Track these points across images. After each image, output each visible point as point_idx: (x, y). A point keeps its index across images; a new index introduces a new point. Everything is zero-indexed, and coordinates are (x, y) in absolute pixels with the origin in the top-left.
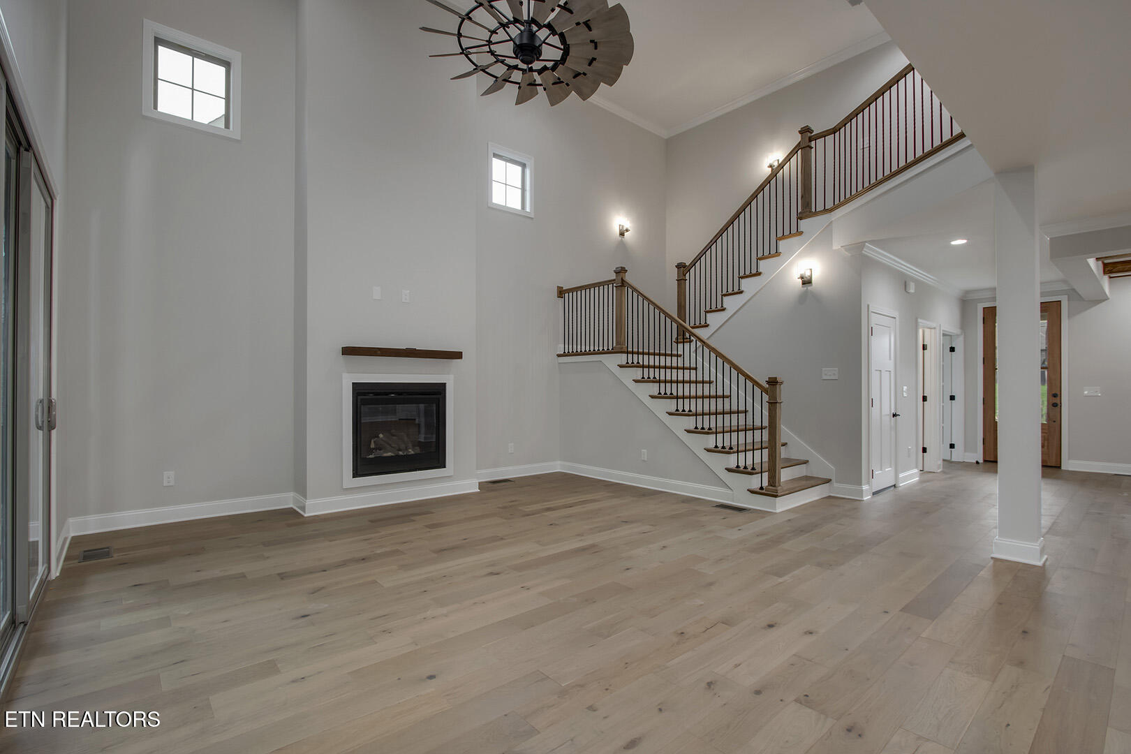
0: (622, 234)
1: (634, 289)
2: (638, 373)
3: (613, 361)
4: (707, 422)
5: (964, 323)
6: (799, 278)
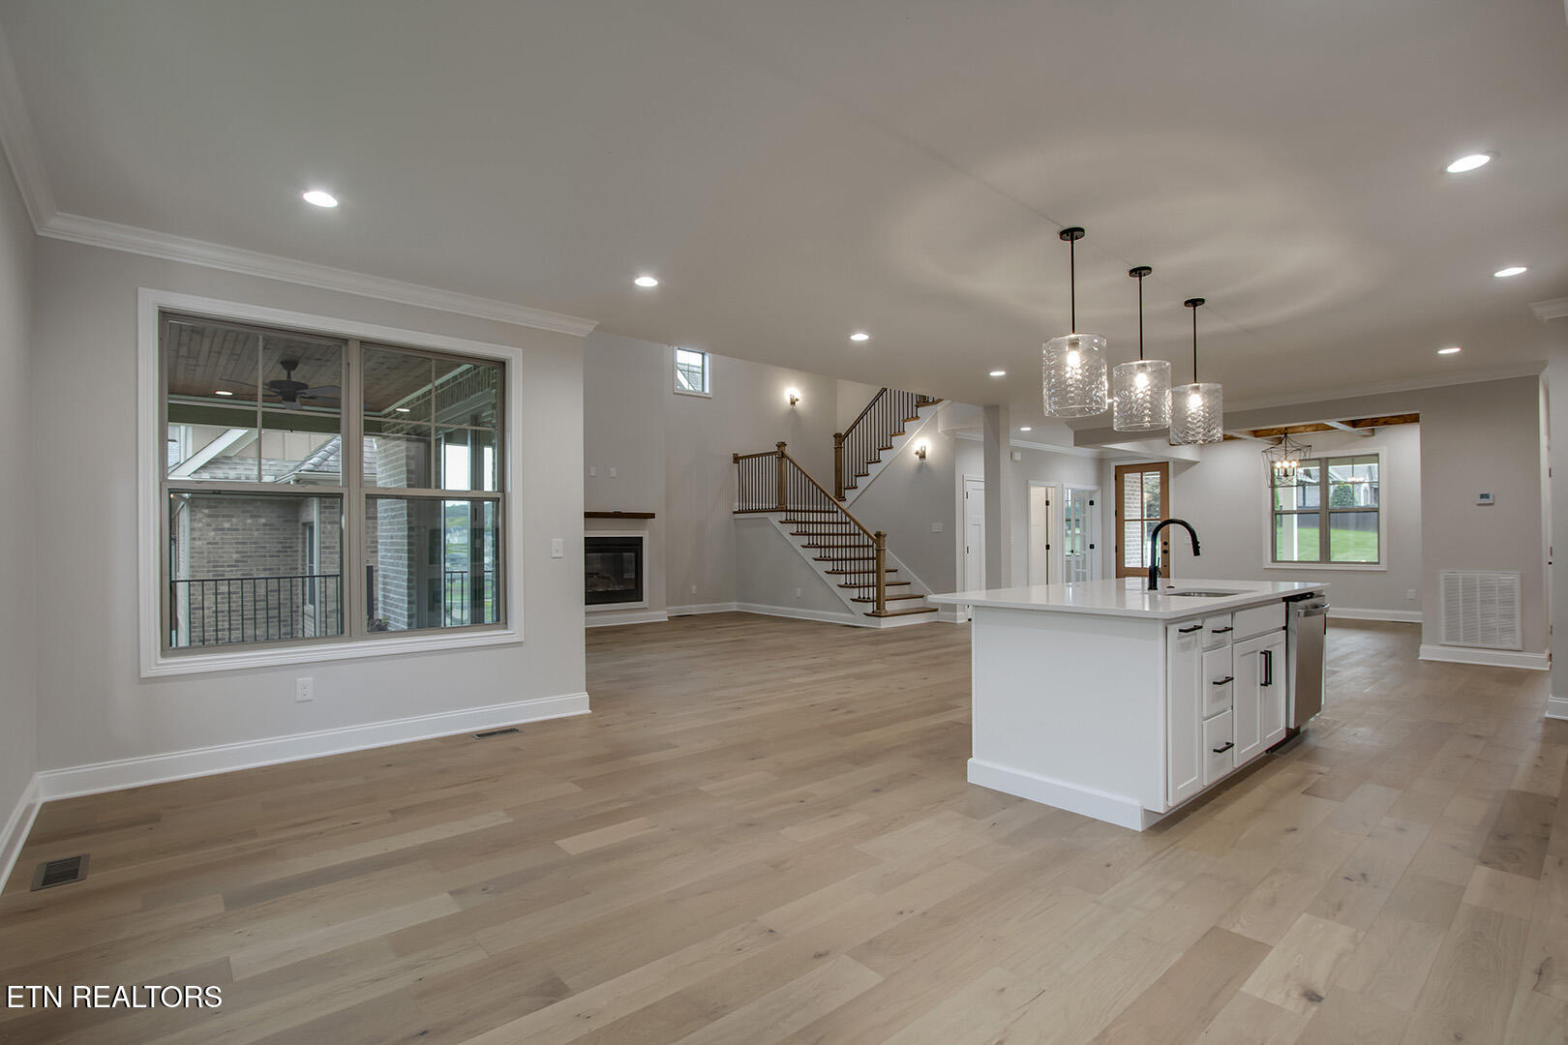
0: (793, 403)
1: (791, 461)
2: (794, 528)
3: (774, 518)
4: (840, 566)
5: (1100, 480)
6: (917, 453)
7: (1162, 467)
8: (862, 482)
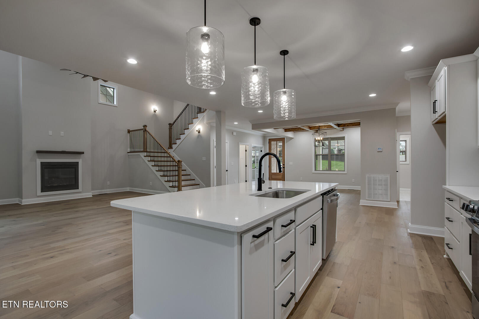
0: (155, 112)
1: (148, 133)
2: (149, 158)
3: (142, 155)
4: (166, 173)
5: (264, 144)
6: (197, 131)
7: (282, 140)
8: (178, 142)
